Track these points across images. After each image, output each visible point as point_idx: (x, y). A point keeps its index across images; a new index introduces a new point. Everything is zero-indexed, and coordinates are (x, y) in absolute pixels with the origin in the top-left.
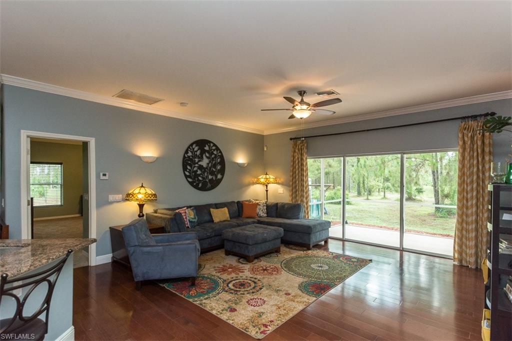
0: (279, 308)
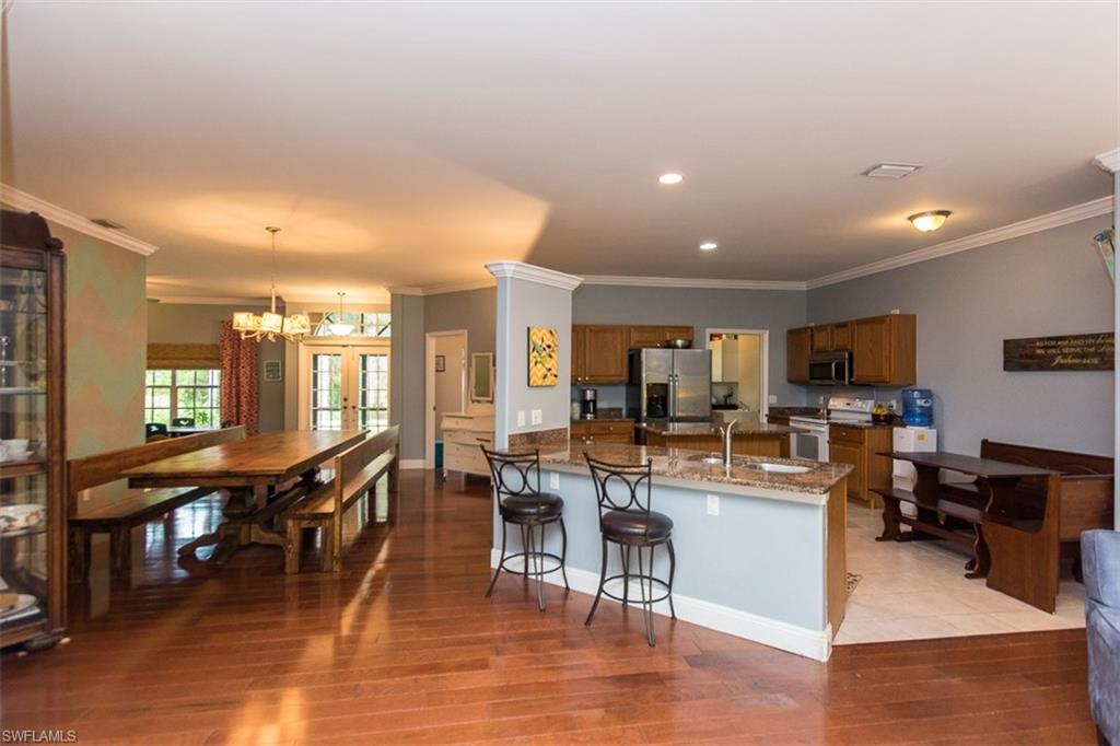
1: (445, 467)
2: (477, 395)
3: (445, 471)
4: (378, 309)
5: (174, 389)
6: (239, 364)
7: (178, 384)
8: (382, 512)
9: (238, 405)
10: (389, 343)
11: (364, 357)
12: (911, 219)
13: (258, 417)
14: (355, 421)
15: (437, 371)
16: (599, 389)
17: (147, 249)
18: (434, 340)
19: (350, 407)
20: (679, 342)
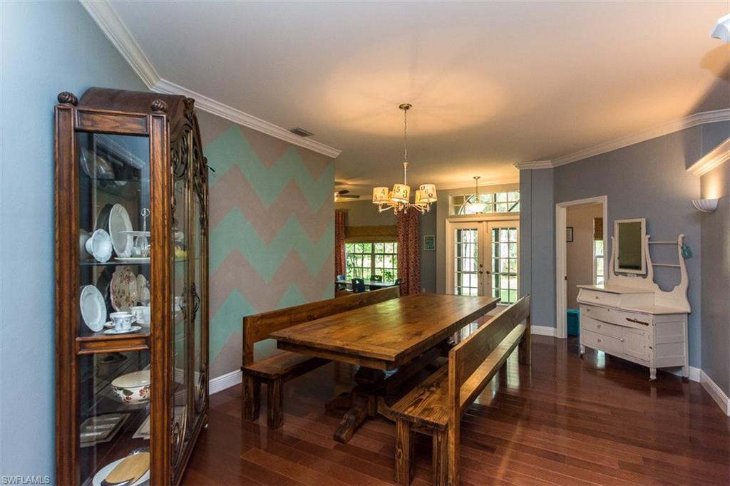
1: (581, 342)
2: (621, 267)
3: (581, 346)
4: (508, 188)
5: (373, 256)
6: (408, 238)
7: (376, 252)
8: (513, 381)
9: (408, 268)
10: (518, 217)
11: (497, 230)
13: (419, 277)
14: (490, 284)
15: (567, 241)
17: (334, 153)
18: (564, 210)
19: (485, 273)
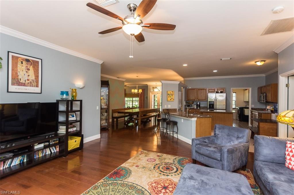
0: (139, 159)
5: (133, 101)
6: (141, 97)
12: (256, 62)
16: (201, 102)
17: (124, 80)
19: (159, 105)
20: (219, 92)
